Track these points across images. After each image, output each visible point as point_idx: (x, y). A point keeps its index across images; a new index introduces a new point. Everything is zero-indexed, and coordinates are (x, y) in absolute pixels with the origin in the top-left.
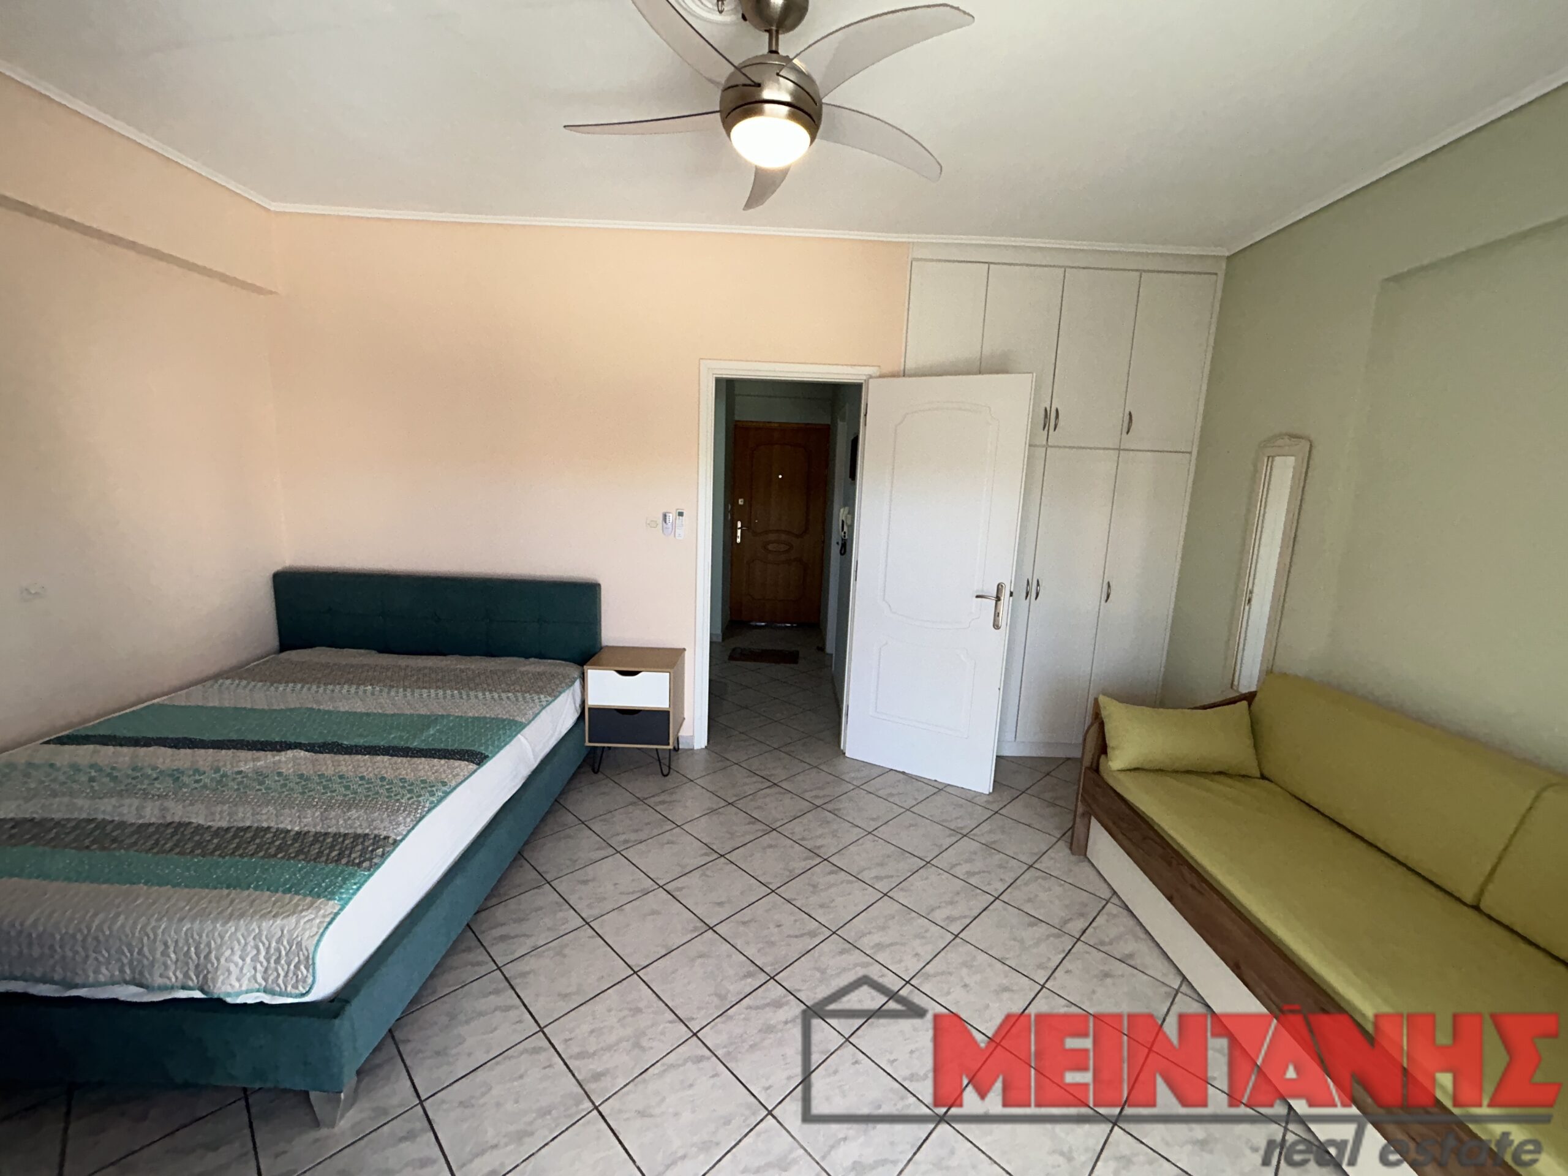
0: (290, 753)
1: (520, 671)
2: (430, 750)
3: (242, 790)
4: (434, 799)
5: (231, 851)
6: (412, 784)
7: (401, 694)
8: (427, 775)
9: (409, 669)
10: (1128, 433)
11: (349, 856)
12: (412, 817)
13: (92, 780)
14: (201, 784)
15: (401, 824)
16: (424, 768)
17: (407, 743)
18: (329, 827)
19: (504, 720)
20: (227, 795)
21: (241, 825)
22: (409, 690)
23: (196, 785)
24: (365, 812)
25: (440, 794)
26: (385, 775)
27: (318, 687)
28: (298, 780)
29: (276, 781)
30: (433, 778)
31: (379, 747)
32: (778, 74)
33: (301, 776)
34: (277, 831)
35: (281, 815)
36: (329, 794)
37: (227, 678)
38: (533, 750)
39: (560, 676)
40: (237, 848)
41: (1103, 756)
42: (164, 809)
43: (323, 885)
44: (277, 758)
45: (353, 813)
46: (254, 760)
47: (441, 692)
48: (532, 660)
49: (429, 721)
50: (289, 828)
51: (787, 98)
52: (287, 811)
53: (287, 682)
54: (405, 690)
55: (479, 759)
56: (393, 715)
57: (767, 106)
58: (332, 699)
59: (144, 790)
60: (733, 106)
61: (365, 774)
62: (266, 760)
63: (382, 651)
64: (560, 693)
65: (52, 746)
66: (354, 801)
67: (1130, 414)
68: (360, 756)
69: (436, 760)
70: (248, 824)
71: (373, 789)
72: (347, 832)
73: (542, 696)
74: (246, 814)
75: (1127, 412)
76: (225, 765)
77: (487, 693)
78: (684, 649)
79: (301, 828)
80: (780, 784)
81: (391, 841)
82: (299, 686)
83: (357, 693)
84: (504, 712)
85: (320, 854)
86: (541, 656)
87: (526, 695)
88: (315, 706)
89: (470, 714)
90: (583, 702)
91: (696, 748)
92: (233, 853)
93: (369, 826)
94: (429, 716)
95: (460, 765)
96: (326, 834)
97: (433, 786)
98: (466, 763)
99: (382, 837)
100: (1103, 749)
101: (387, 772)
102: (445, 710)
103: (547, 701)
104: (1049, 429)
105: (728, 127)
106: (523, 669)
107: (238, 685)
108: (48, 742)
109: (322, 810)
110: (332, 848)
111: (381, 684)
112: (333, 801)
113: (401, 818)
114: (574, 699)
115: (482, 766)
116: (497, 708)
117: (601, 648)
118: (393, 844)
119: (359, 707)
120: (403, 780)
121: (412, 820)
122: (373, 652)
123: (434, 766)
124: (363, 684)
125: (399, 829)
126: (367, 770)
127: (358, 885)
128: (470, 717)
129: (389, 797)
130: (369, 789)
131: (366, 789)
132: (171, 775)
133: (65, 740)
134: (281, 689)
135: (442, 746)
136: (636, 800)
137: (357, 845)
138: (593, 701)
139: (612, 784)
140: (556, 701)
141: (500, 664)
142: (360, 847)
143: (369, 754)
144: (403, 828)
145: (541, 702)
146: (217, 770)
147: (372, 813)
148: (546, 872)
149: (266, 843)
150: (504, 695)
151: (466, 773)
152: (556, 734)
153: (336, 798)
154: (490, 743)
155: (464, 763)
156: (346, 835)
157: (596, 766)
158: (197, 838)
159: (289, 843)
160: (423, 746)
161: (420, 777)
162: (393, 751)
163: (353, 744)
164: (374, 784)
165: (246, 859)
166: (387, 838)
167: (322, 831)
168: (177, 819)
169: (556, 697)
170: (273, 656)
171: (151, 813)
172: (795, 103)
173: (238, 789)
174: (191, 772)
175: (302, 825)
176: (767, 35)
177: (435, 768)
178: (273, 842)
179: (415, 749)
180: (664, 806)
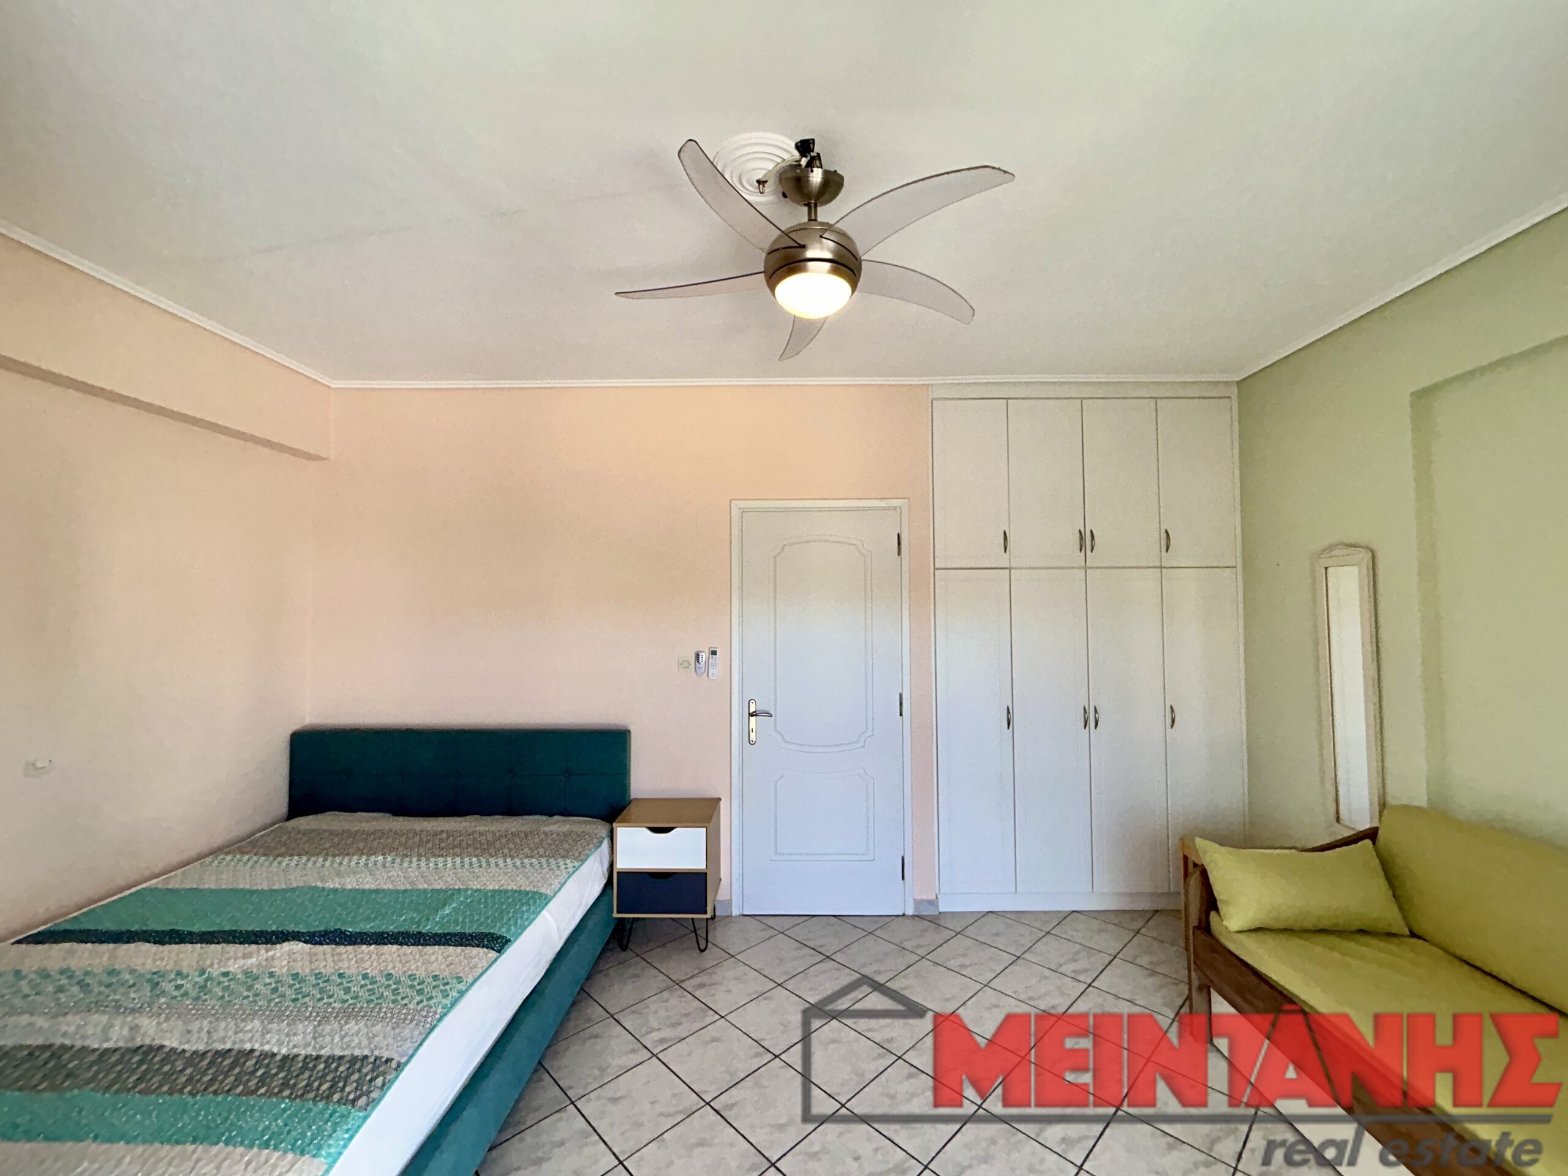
0: (286, 946)
1: (544, 832)
2: (445, 935)
3: (227, 998)
4: (447, 1002)
5: (203, 1087)
6: (421, 983)
7: (414, 864)
8: (440, 969)
9: (425, 833)
10: (1167, 550)
11: (343, 1089)
12: (421, 1028)
13: (61, 989)
14: (182, 991)
15: (407, 1039)
16: (437, 960)
17: (418, 927)
18: (322, 1048)
19: (527, 893)
20: (209, 1005)
21: (220, 1047)
22: (423, 859)
23: (175, 993)
24: (366, 1025)
25: (455, 994)
26: (392, 972)
27: (325, 860)
28: (292, 982)
29: (266, 985)
30: (447, 973)
31: (387, 933)
32: (821, 237)
33: (295, 976)
34: (260, 1055)
35: (269, 1032)
36: (326, 1000)
37: (228, 853)
38: (558, 927)
39: (586, 837)
40: (212, 1081)
41: (1213, 914)
42: (134, 1028)
43: (309, 1134)
44: (271, 953)
45: (352, 1026)
46: (245, 957)
47: (458, 860)
48: (556, 818)
49: (444, 896)
50: (275, 1050)
51: (829, 256)
52: (274, 1026)
53: (292, 855)
54: (419, 860)
55: (497, 943)
56: (405, 891)
57: (810, 264)
58: (339, 874)
59: (116, 1001)
60: (777, 266)
61: (368, 971)
62: (257, 956)
63: (397, 813)
64: (588, 856)
65: (23, 946)
66: (353, 1009)
67: (1167, 532)
68: (364, 947)
69: (451, 948)
70: (228, 1046)
71: (376, 991)
72: (342, 1054)
73: (568, 861)
74: (227, 1032)
75: (1163, 531)
76: (211, 965)
77: (508, 860)
78: (720, 799)
79: (289, 1050)
80: (832, 957)
81: (394, 1064)
82: (305, 858)
83: (367, 864)
84: (528, 883)
85: (308, 1086)
86: (566, 813)
87: (550, 860)
88: (319, 884)
89: (491, 887)
90: (611, 865)
91: (734, 915)
92: (205, 1089)
93: (369, 1044)
94: (446, 891)
95: (479, 953)
96: (318, 1057)
97: (447, 984)
98: (485, 949)
99: (384, 1060)
100: (1210, 903)
101: (394, 967)
102: (462, 882)
103: (574, 867)
104: (1085, 551)
105: (772, 286)
106: (547, 829)
107: (239, 861)
108: (19, 942)
109: (316, 1023)
110: (322, 1078)
111: (394, 853)
112: (330, 1010)
113: (408, 1031)
114: (601, 861)
115: (503, 953)
116: (518, 879)
117: (630, 801)
118: (396, 1069)
119: (369, 884)
120: (412, 977)
121: (420, 1034)
122: (388, 815)
123: (448, 956)
124: (374, 854)
125: (404, 1048)
126: (371, 966)
127: (351, 1132)
128: (490, 891)
129: (394, 1001)
130: (371, 992)
131: (369, 991)
132: (149, 981)
133: (40, 938)
134: (284, 864)
135: (458, 929)
136: (671, 983)
137: (352, 1074)
138: (623, 863)
139: (644, 963)
140: (583, 866)
141: (523, 824)
142: (356, 1076)
143: (376, 943)
144: (410, 1044)
145: (566, 868)
146: (202, 972)
147: (373, 1025)
148: (570, 1088)
149: (246, 1074)
150: (526, 861)
151: (484, 964)
152: (583, 906)
153: (334, 1005)
154: (511, 922)
155: (482, 951)
156: (341, 1058)
157: (625, 943)
158: (167, 1068)
159: (274, 1071)
160: (437, 930)
161: (432, 972)
162: (403, 938)
163: (358, 930)
164: (379, 984)
165: (220, 1098)
166: (389, 1060)
167: (314, 1053)
168: (147, 1041)
169: (583, 861)
170: (281, 824)
171: (118, 1035)
172: (836, 259)
173: (223, 997)
174: (173, 976)
175: (291, 1045)
176: (806, 209)
177: (450, 959)
178: (256, 1071)
179: (427, 935)
180: (703, 991)
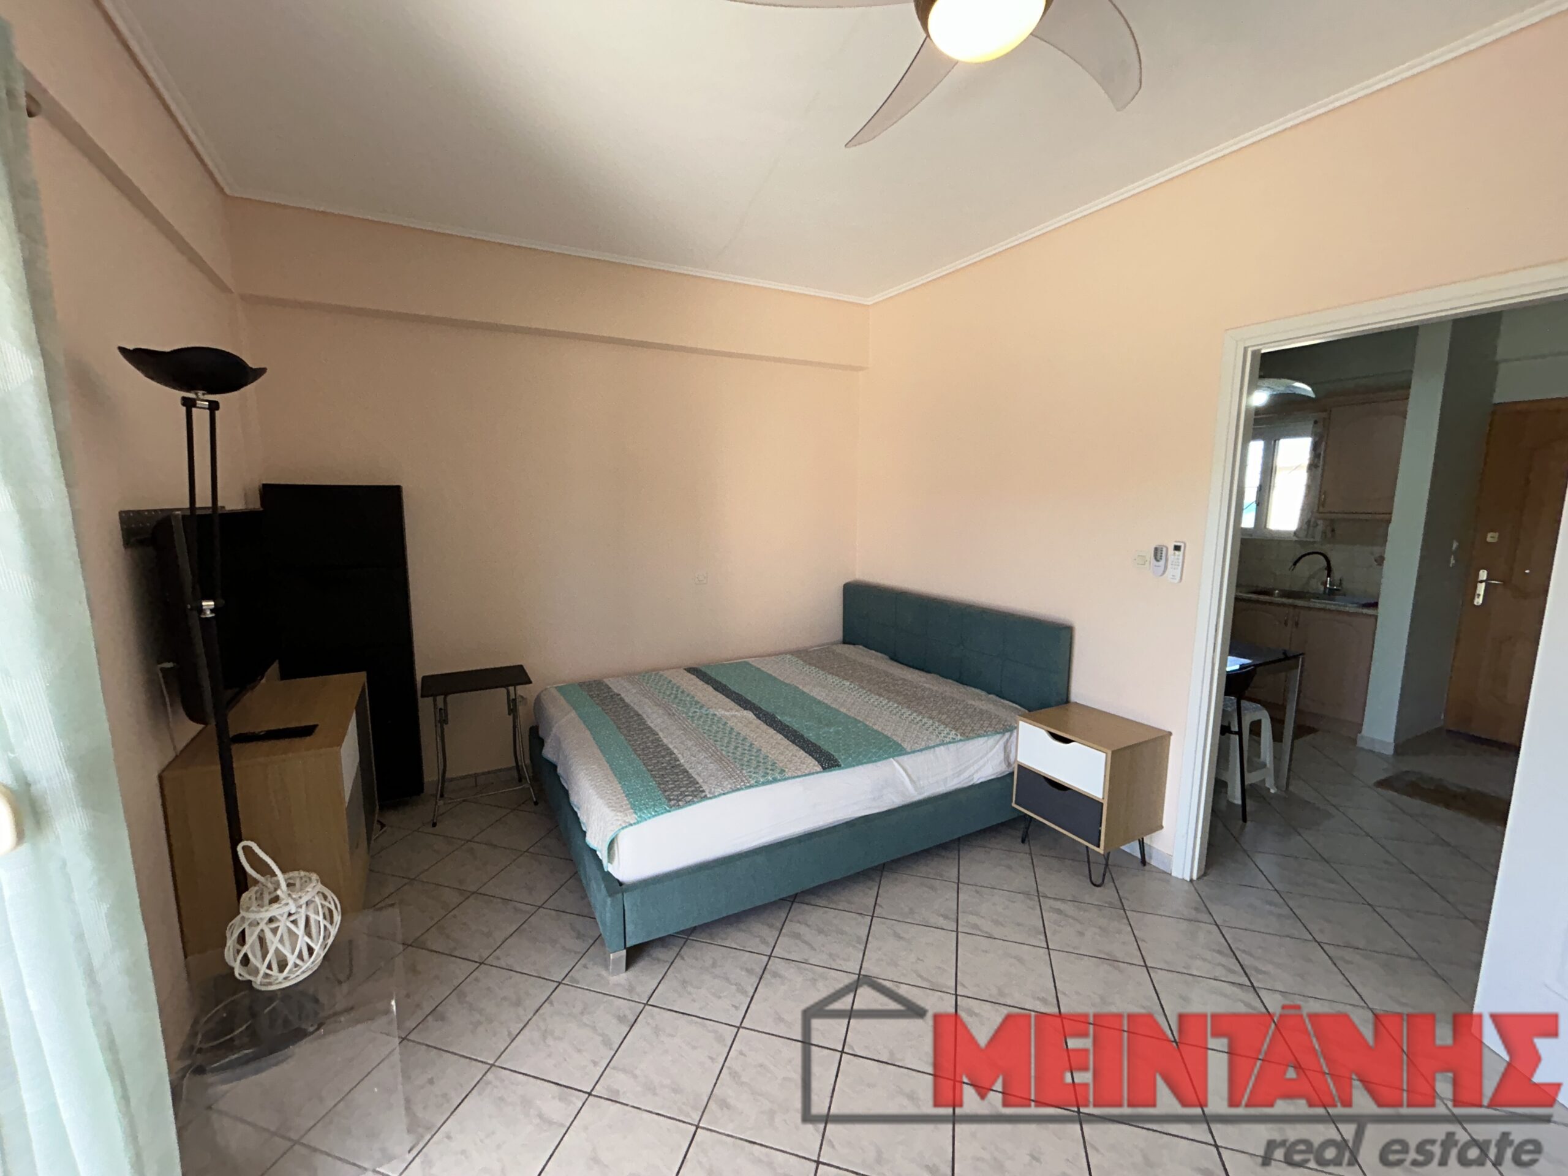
0: (747, 713)
1: (967, 704)
4: (765, 779)
6: (766, 762)
7: (859, 695)
8: (782, 761)
9: (891, 677)
12: (735, 784)
13: (670, 694)
14: (693, 715)
15: (722, 787)
16: (788, 755)
17: (807, 732)
18: (693, 768)
19: (888, 739)
20: (692, 726)
22: (868, 693)
25: (770, 779)
26: (764, 749)
27: (824, 674)
28: (726, 732)
29: (717, 728)
30: (783, 765)
31: (790, 728)
33: (731, 730)
34: (673, 758)
35: (689, 749)
36: (724, 747)
37: (792, 655)
38: (913, 782)
40: (650, 758)
43: (643, 802)
45: (713, 766)
47: (885, 702)
49: (844, 721)
50: (680, 759)
52: (694, 748)
53: (814, 666)
54: (865, 693)
55: (828, 762)
58: (816, 685)
59: (673, 708)
61: (756, 743)
62: (732, 712)
63: (891, 658)
64: (979, 736)
65: (684, 671)
66: (725, 758)
68: (772, 731)
69: (802, 752)
70: (671, 747)
71: (745, 755)
73: (953, 734)
74: (679, 741)
76: (715, 708)
77: (914, 714)
79: (684, 761)
82: (817, 670)
83: (837, 685)
84: (901, 735)
85: (666, 782)
86: (1006, 697)
87: (940, 726)
88: (802, 687)
89: (879, 726)
91: (1173, 874)
92: (644, 760)
93: (704, 777)
94: (849, 718)
95: (807, 761)
96: (685, 772)
97: (774, 772)
98: (815, 761)
99: (701, 789)
101: (766, 747)
102: (867, 717)
103: (954, 739)
107: (791, 660)
108: (686, 669)
109: (706, 756)
110: (675, 782)
111: (859, 684)
112: (719, 753)
113: (726, 782)
115: (827, 772)
116: (903, 730)
118: (703, 798)
119: (822, 696)
120: (766, 757)
121: (730, 788)
122: (886, 658)
123: (795, 756)
124: (848, 680)
125: (717, 790)
126: (760, 741)
127: (657, 813)
128: (875, 728)
129: (743, 765)
131: (742, 753)
132: (691, 704)
134: (805, 669)
135: (821, 743)
136: (1033, 892)
137: (685, 786)
139: (1028, 863)
140: (964, 742)
141: (959, 692)
142: (684, 789)
143: (779, 731)
144: (721, 790)
145: (945, 738)
147: (719, 770)
148: (881, 905)
149: (661, 762)
150: (925, 720)
151: (807, 771)
153: (723, 752)
154: (853, 753)
155: (811, 761)
156: (691, 777)
158: (649, 744)
159: (668, 767)
161: (777, 760)
162: (791, 736)
163: (782, 720)
164: (750, 752)
165: (643, 767)
166: (703, 791)
167: (687, 769)
169: (969, 738)
170: (831, 645)
171: (657, 722)
173: (699, 725)
174: (699, 706)
175: (687, 760)
177: (793, 758)
178: (664, 763)
179: (804, 738)
180: (1055, 916)
